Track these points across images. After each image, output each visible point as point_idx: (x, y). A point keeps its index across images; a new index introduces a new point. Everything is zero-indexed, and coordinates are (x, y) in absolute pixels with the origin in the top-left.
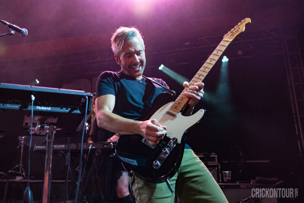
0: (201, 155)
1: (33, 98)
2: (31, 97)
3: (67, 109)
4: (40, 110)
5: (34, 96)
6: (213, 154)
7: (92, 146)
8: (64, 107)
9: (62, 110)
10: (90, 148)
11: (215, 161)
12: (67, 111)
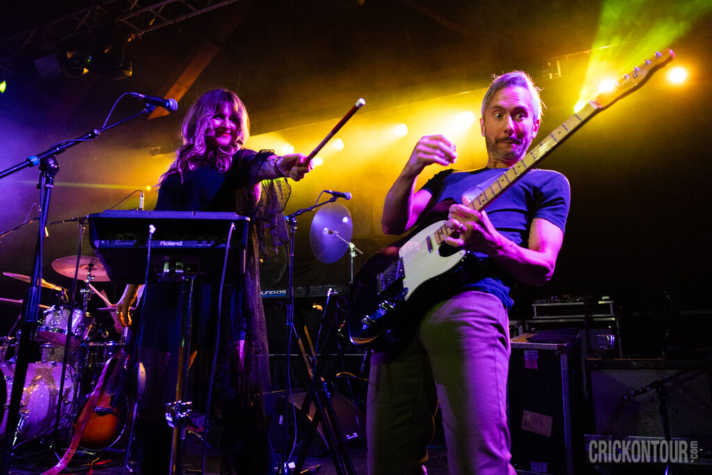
0: (580, 301)
1: (152, 229)
2: (149, 229)
3: (209, 243)
4: (166, 246)
5: (155, 226)
6: (604, 298)
7: (332, 291)
8: (205, 239)
9: (200, 245)
10: (328, 295)
11: (610, 313)
12: (209, 245)
